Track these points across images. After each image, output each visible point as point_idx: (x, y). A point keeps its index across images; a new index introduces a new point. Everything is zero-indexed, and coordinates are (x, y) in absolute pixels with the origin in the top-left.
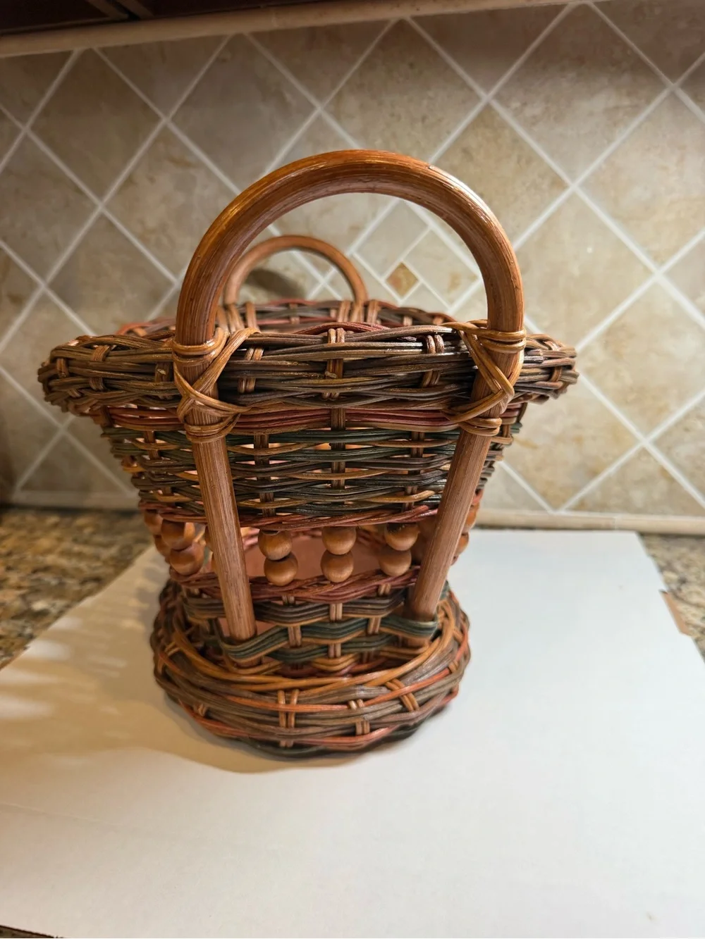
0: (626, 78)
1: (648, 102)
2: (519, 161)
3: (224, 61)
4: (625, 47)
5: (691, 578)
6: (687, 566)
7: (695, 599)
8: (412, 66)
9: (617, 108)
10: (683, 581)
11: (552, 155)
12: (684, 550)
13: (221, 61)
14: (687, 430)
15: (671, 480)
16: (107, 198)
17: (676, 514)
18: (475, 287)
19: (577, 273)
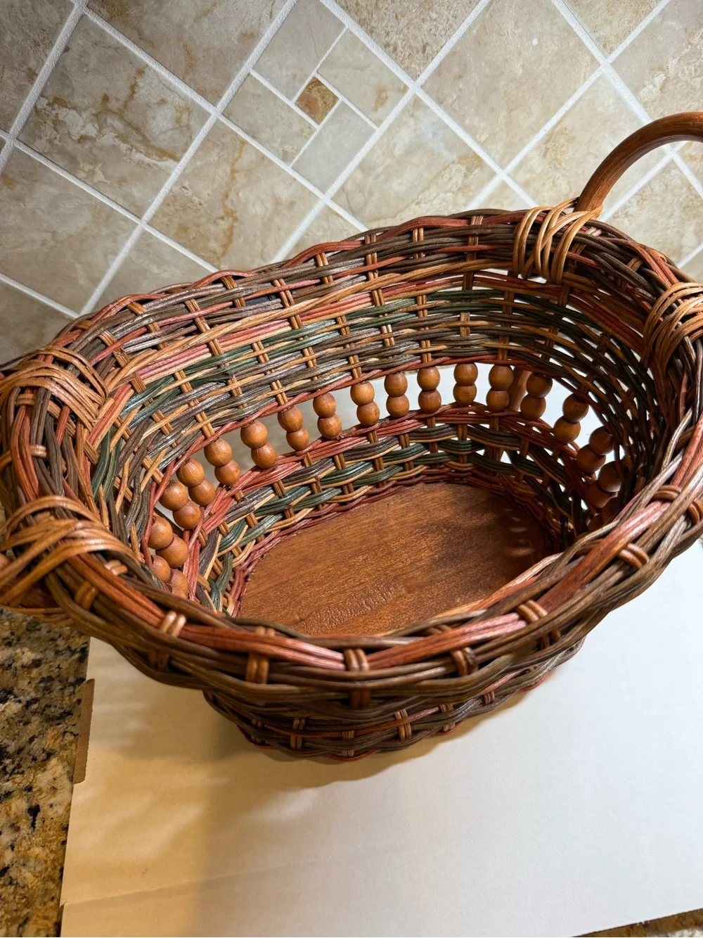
18: (405, 100)
19: (520, 72)
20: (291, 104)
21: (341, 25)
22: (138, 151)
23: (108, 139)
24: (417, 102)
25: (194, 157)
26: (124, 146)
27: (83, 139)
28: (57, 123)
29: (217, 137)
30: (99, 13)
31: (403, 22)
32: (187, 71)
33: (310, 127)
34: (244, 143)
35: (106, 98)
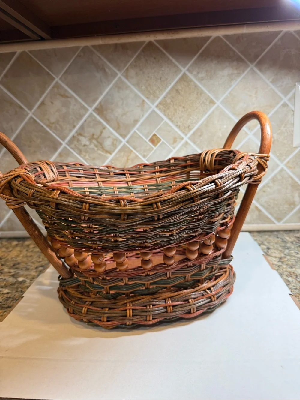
0: (235, 63)
1: (243, 72)
2: (197, 94)
3: (80, 56)
4: (234, 52)
5: (271, 247)
6: (269, 243)
7: (274, 255)
8: (155, 58)
9: (232, 74)
10: (268, 249)
11: (209, 92)
12: (267, 237)
13: (79, 56)
14: (264, 192)
15: (260, 211)
16: (33, 110)
17: (262, 223)
18: (183, 142)
19: (221, 135)
20: (147, 140)
21: (163, 119)
22: (100, 150)
23: (92, 146)
24: (187, 143)
25: (117, 154)
26: (96, 149)
27: (85, 145)
28: (79, 140)
29: (124, 149)
30: (96, 113)
31: (182, 120)
32: (117, 129)
33: (152, 148)
34: (132, 151)
35: (93, 135)
